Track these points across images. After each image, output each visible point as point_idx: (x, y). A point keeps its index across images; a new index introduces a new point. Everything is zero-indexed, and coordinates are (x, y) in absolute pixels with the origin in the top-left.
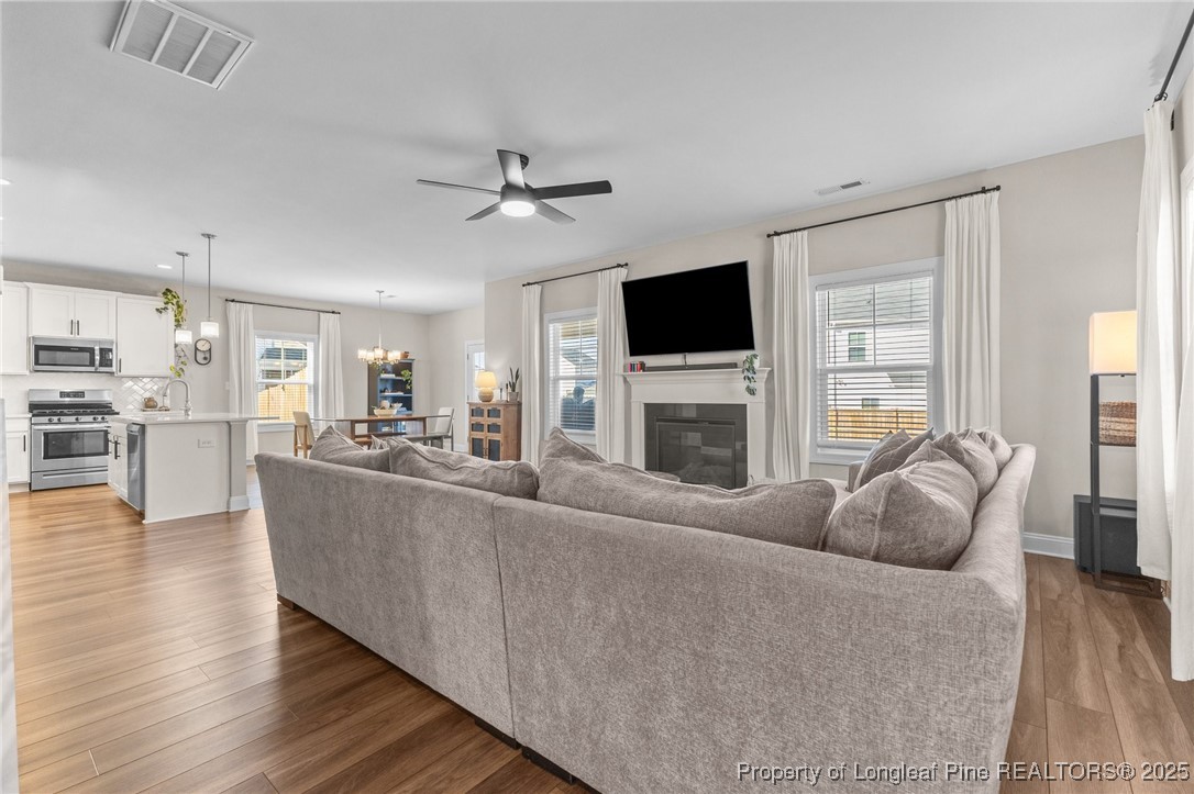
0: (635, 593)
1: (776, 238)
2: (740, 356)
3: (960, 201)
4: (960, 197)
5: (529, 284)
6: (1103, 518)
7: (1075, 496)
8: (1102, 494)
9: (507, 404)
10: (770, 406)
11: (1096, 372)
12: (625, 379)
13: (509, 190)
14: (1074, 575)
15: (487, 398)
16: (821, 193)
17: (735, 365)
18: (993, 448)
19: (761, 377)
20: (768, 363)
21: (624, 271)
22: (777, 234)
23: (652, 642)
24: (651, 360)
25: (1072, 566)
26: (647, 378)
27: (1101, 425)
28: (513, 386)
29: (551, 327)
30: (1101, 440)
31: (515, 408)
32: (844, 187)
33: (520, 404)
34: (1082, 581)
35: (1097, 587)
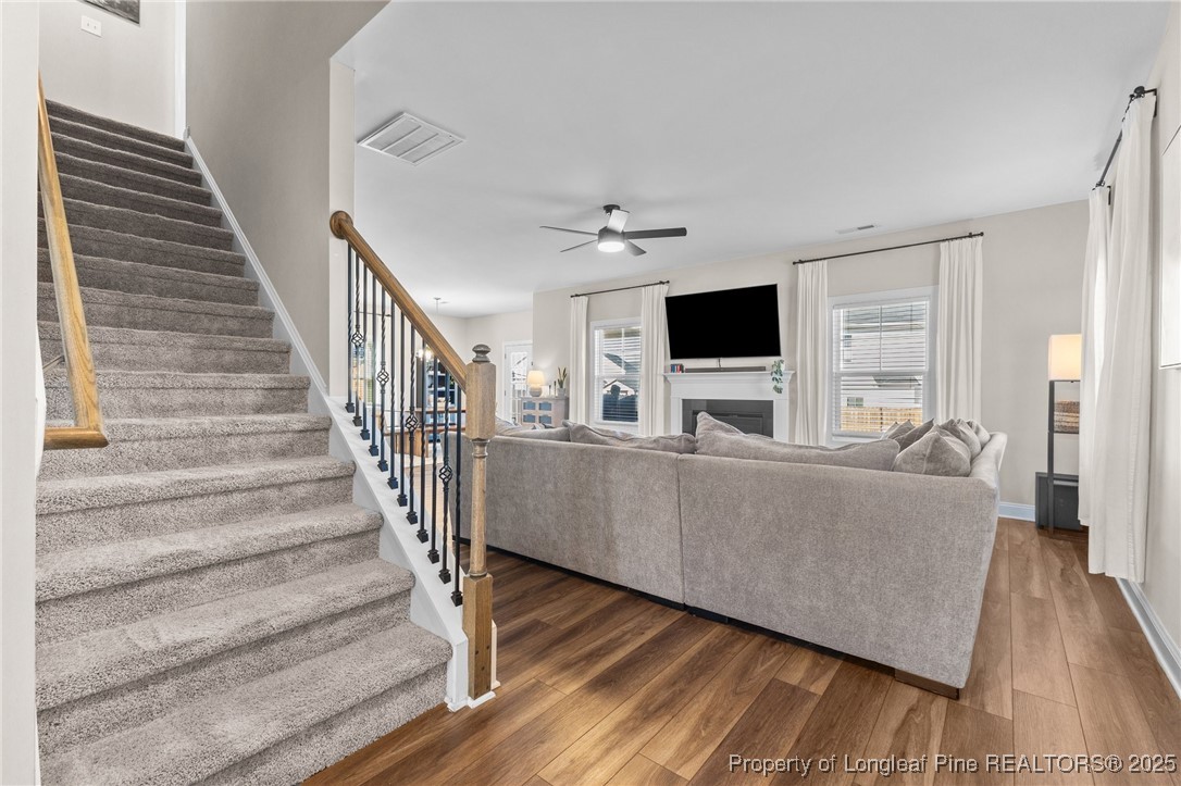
0: (786, 502)
1: (800, 265)
2: (768, 361)
3: (952, 243)
4: (952, 239)
5: (577, 295)
6: (1056, 487)
7: (1037, 473)
8: (1055, 472)
9: (557, 399)
10: (793, 402)
11: (1052, 378)
12: (665, 378)
13: (606, 233)
14: (1034, 531)
15: (536, 393)
16: (840, 232)
17: (762, 369)
18: (977, 433)
19: (786, 378)
20: (792, 367)
21: (665, 288)
22: (801, 262)
23: (797, 527)
24: (689, 363)
25: (1034, 525)
26: (687, 378)
27: (1056, 418)
28: (561, 383)
29: (597, 333)
30: (1056, 429)
31: (563, 403)
32: (860, 229)
33: (567, 400)
34: (1039, 534)
35: (1051, 538)
